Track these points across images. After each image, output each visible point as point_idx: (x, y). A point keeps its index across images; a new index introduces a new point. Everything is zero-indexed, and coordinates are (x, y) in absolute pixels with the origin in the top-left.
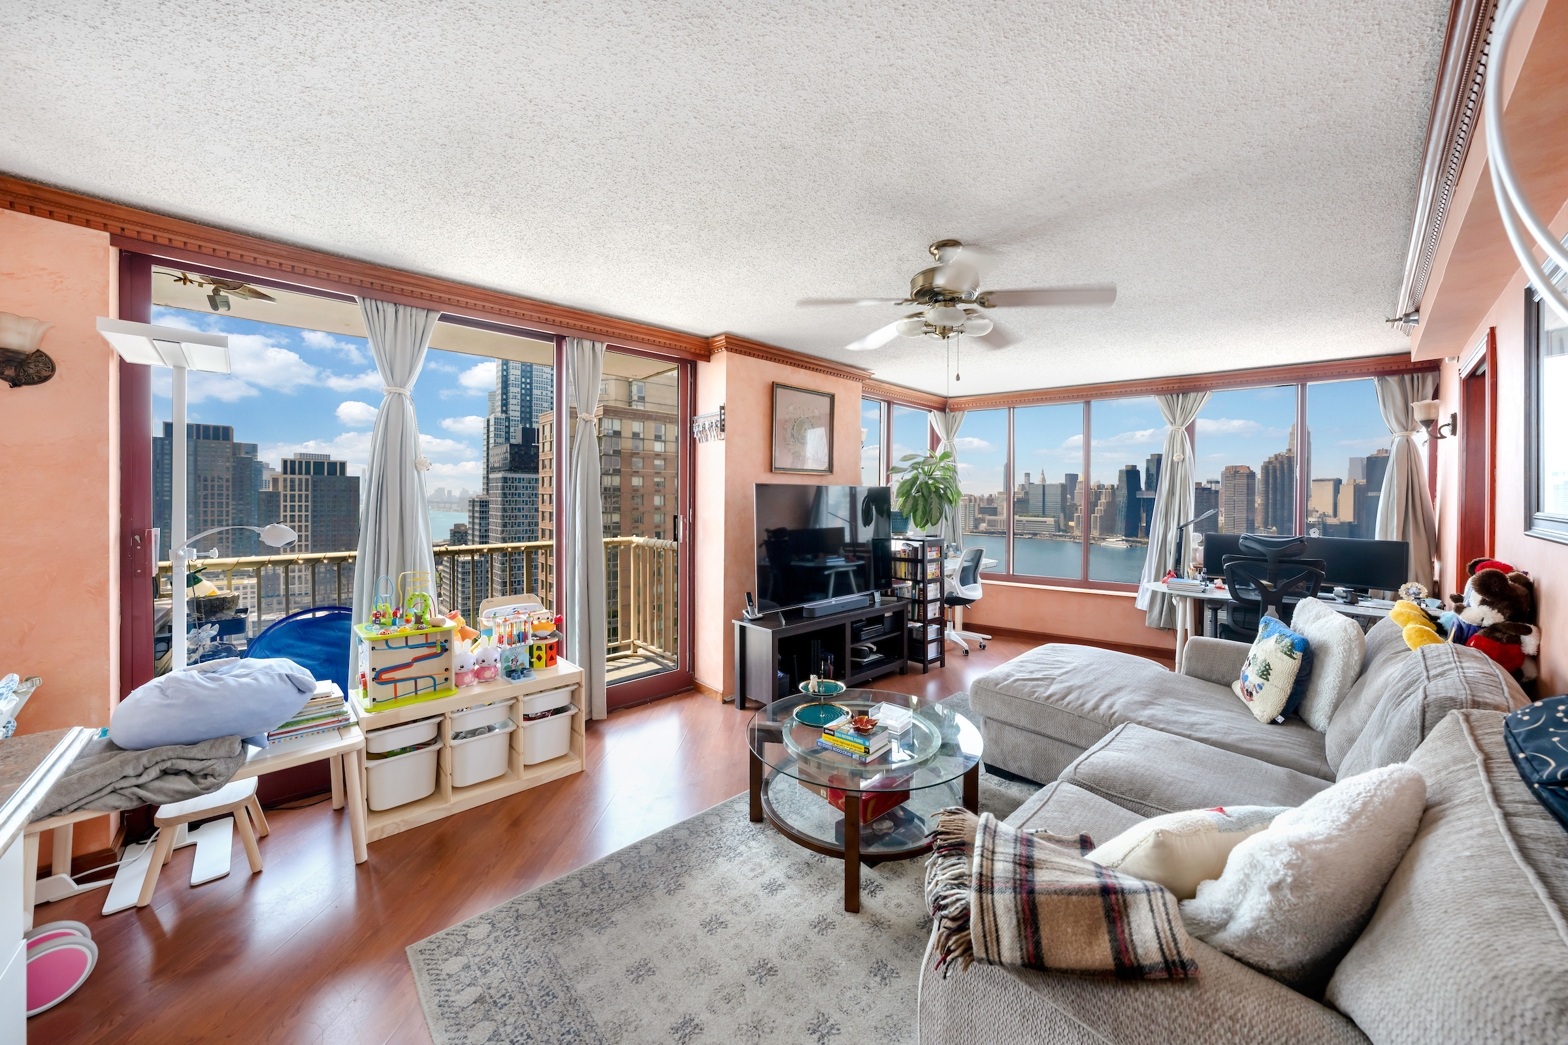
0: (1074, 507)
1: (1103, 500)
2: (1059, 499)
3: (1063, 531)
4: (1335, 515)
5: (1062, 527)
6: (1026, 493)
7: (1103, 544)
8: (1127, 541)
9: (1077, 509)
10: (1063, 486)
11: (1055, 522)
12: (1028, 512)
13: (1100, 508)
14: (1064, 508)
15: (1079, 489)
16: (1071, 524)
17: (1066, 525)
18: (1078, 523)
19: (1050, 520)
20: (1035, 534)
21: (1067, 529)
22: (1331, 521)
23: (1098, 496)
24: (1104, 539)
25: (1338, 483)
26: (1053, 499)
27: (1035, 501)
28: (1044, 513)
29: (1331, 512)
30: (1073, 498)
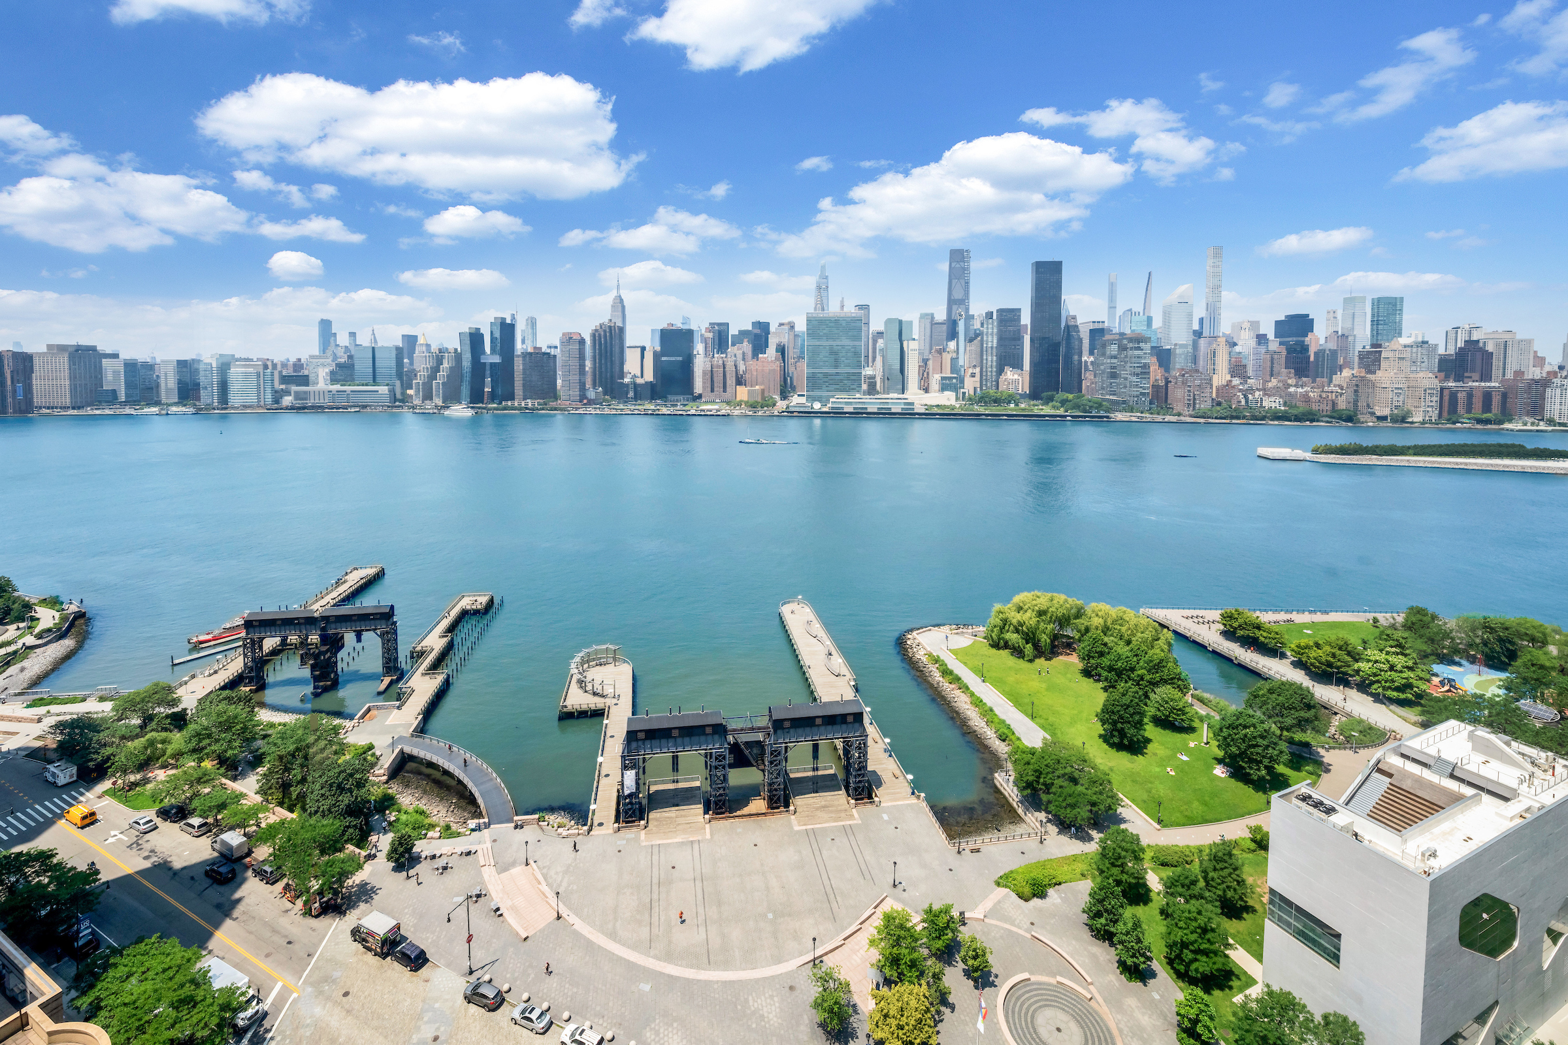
0: (413, 374)
1: (446, 365)
2: (393, 363)
3: (400, 401)
4: (642, 377)
5: (399, 396)
6: (350, 357)
7: (447, 413)
8: (472, 408)
9: (416, 375)
10: (398, 349)
11: (390, 391)
12: (353, 380)
13: (443, 373)
14: (400, 374)
15: (419, 352)
16: (410, 392)
17: (403, 393)
18: (418, 391)
19: (383, 390)
20: (365, 407)
21: (405, 399)
22: (639, 381)
23: (439, 361)
24: (448, 407)
25: (643, 349)
26: (387, 363)
27: (363, 366)
28: (374, 380)
29: (639, 375)
30: (412, 363)
